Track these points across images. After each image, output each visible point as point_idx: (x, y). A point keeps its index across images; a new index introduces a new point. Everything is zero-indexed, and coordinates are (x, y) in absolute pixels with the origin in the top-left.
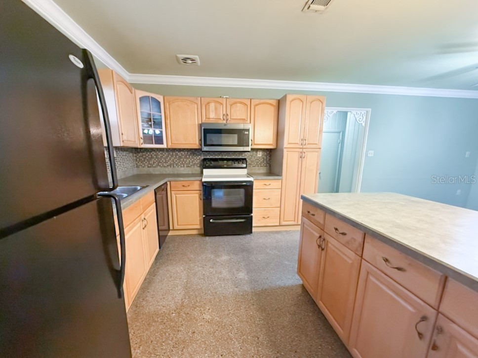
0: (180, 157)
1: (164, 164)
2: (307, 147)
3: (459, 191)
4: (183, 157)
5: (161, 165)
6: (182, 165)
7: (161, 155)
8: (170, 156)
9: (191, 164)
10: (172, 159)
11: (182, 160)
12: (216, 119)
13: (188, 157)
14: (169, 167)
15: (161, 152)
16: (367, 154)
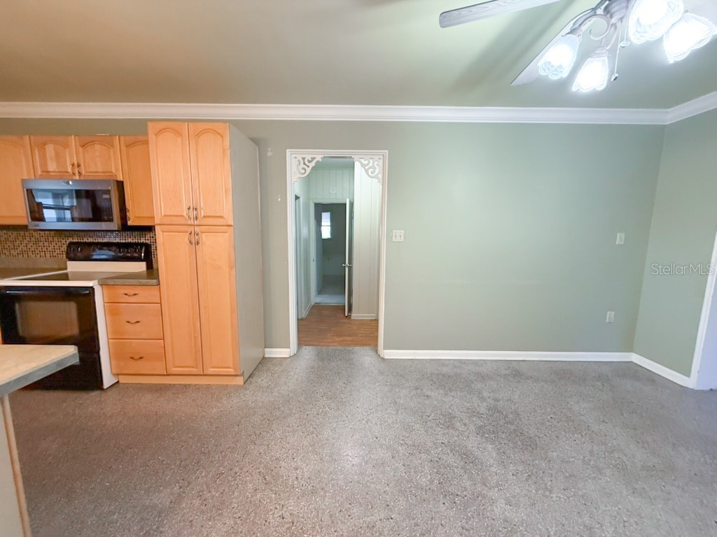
0: (37, 241)
1: (12, 252)
2: (202, 223)
3: (610, 315)
4: (43, 239)
5: (7, 253)
6: (43, 254)
7: (5, 236)
8: (20, 238)
9: (58, 251)
10: (24, 244)
11: (41, 244)
12: (59, 172)
13: (50, 239)
14: (21, 256)
15: (5, 231)
16: (389, 237)
